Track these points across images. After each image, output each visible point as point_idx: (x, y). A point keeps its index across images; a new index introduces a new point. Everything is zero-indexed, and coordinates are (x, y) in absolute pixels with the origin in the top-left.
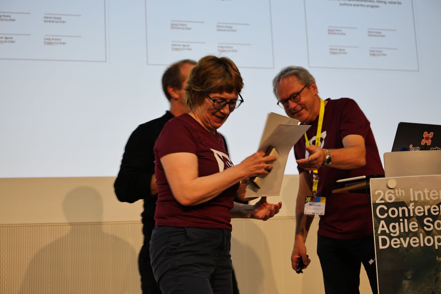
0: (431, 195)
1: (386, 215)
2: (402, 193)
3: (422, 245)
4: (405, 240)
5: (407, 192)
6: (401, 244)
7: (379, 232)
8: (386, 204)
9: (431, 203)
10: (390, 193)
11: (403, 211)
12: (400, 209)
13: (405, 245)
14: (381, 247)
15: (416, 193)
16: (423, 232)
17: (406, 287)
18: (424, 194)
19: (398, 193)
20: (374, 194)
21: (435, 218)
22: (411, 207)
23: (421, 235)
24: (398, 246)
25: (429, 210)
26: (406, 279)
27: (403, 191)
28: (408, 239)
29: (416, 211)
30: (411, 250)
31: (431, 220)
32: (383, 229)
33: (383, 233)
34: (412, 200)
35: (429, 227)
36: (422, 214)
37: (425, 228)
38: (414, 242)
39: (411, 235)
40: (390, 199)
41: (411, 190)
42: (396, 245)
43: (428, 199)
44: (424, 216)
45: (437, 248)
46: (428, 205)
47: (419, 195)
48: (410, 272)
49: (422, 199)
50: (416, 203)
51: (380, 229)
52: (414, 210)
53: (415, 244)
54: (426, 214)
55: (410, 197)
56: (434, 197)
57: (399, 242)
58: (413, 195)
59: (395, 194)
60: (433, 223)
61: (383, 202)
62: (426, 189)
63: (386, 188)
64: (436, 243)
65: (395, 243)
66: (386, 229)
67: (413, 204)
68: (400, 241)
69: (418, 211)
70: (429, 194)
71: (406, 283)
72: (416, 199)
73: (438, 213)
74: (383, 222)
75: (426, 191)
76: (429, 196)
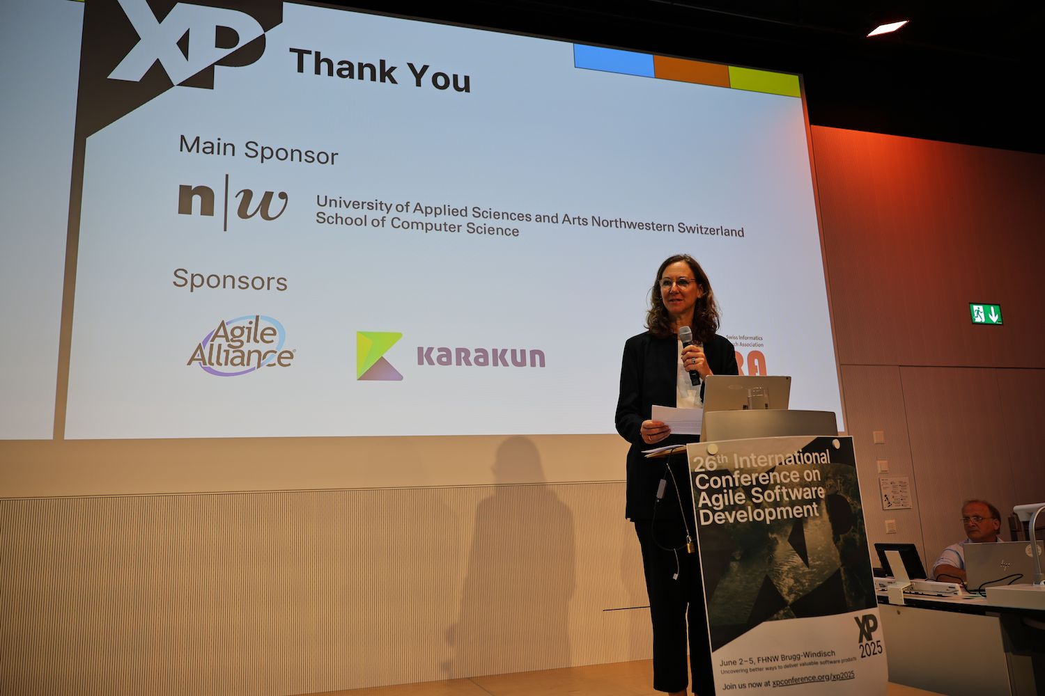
0: (759, 461)
1: (707, 485)
2: (724, 459)
3: (751, 520)
4: (730, 514)
5: (731, 458)
6: (726, 519)
7: (700, 506)
8: (706, 473)
9: (759, 470)
10: (710, 460)
11: (727, 481)
12: (724, 478)
13: (731, 520)
14: (703, 523)
15: (741, 459)
16: (752, 504)
17: (735, 570)
18: (751, 460)
19: (721, 460)
20: (692, 462)
21: (765, 488)
22: (736, 476)
23: (749, 508)
24: (723, 521)
25: (757, 479)
26: (735, 560)
27: (727, 459)
28: (734, 512)
29: (742, 480)
30: (738, 526)
31: (760, 490)
32: (705, 502)
33: (705, 506)
34: (737, 467)
35: (758, 498)
36: (749, 483)
37: (754, 500)
38: (741, 516)
39: (737, 508)
40: (711, 467)
41: (735, 455)
42: (720, 520)
43: (755, 466)
44: (752, 486)
45: (768, 522)
46: (755, 473)
47: (745, 462)
48: (739, 552)
49: (749, 466)
50: (742, 471)
51: (701, 502)
52: (739, 479)
53: (742, 518)
54: (754, 483)
55: (734, 464)
56: (762, 463)
57: (723, 517)
58: (738, 461)
59: (716, 461)
60: (762, 494)
61: (703, 470)
62: (752, 455)
63: (706, 454)
64: (768, 518)
65: (719, 518)
66: (708, 501)
67: (738, 472)
68: (725, 516)
69: (745, 480)
70: (756, 460)
71: (734, 565)
72: (742, 467)
73: (768, 481)
74: (704, 494)
75: (753, 457)
76: (756, 463)
